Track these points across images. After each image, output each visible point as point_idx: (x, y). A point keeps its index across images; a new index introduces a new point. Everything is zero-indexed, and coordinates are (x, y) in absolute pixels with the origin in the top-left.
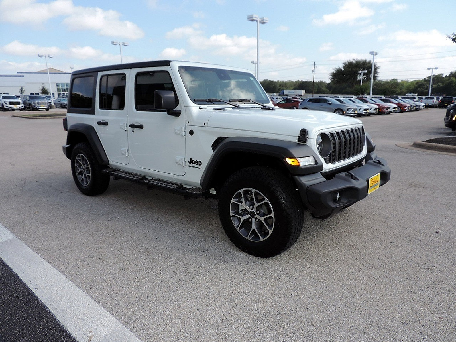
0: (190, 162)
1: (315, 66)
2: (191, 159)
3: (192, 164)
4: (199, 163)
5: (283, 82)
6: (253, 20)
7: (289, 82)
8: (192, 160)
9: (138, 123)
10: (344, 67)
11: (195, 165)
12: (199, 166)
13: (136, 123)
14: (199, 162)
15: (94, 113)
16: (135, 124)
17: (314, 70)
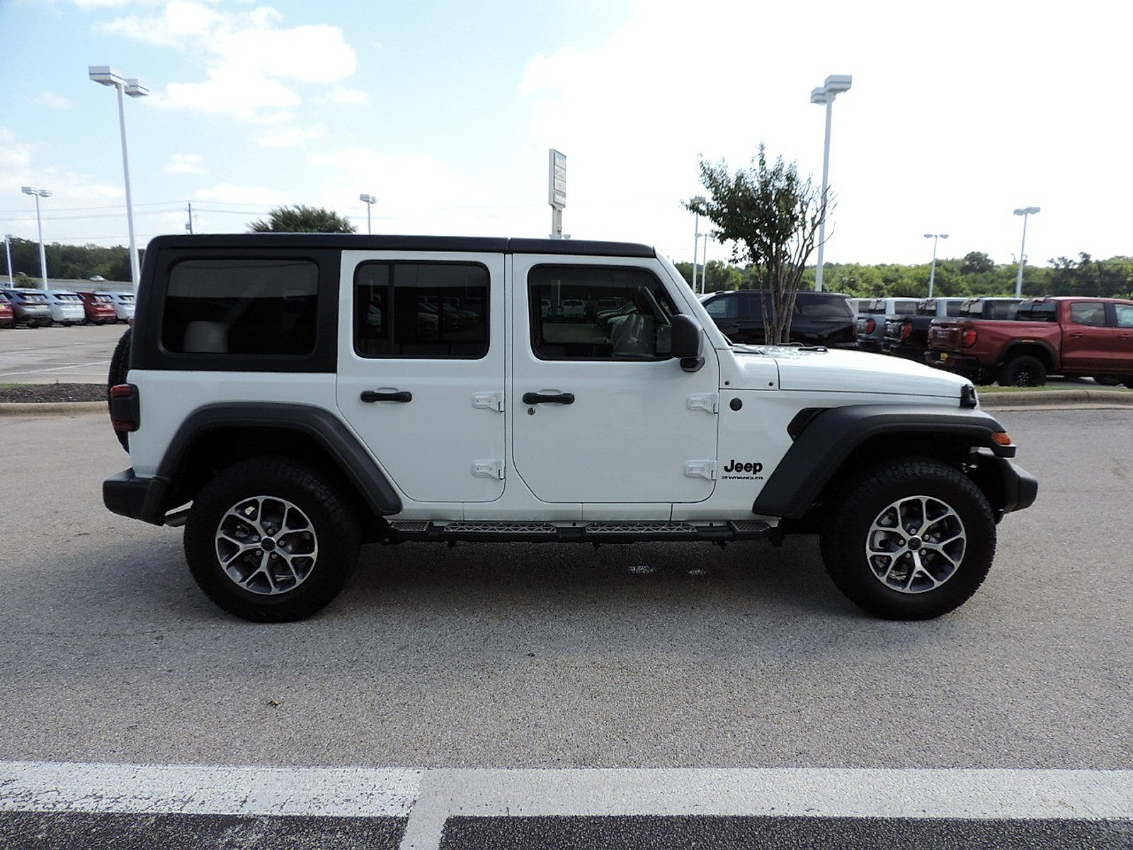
0: (729, 468)
1: (192, 213)
2: (733, 461)
3: (734, 473)
4: (756, 468)
5: (72, 248)
6: (106, 82)
7: (91, 251)
8: (735, 463)
9: (554, 390)
10: (274, 223)
11: (743, 473)
12: (754, 473)
13: (544, 390)
14: (755, 465)
15: (333, 369)
16: (538, 393)
17: (190, 225)
